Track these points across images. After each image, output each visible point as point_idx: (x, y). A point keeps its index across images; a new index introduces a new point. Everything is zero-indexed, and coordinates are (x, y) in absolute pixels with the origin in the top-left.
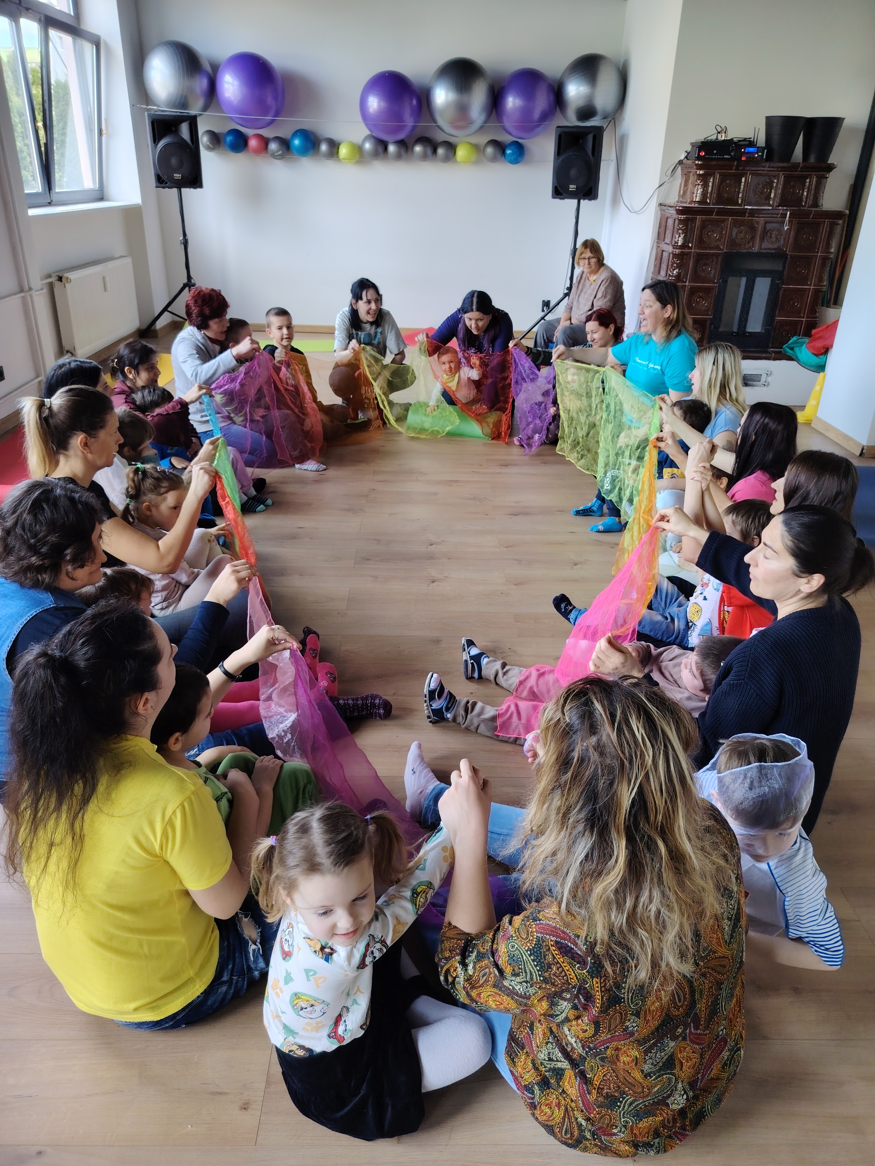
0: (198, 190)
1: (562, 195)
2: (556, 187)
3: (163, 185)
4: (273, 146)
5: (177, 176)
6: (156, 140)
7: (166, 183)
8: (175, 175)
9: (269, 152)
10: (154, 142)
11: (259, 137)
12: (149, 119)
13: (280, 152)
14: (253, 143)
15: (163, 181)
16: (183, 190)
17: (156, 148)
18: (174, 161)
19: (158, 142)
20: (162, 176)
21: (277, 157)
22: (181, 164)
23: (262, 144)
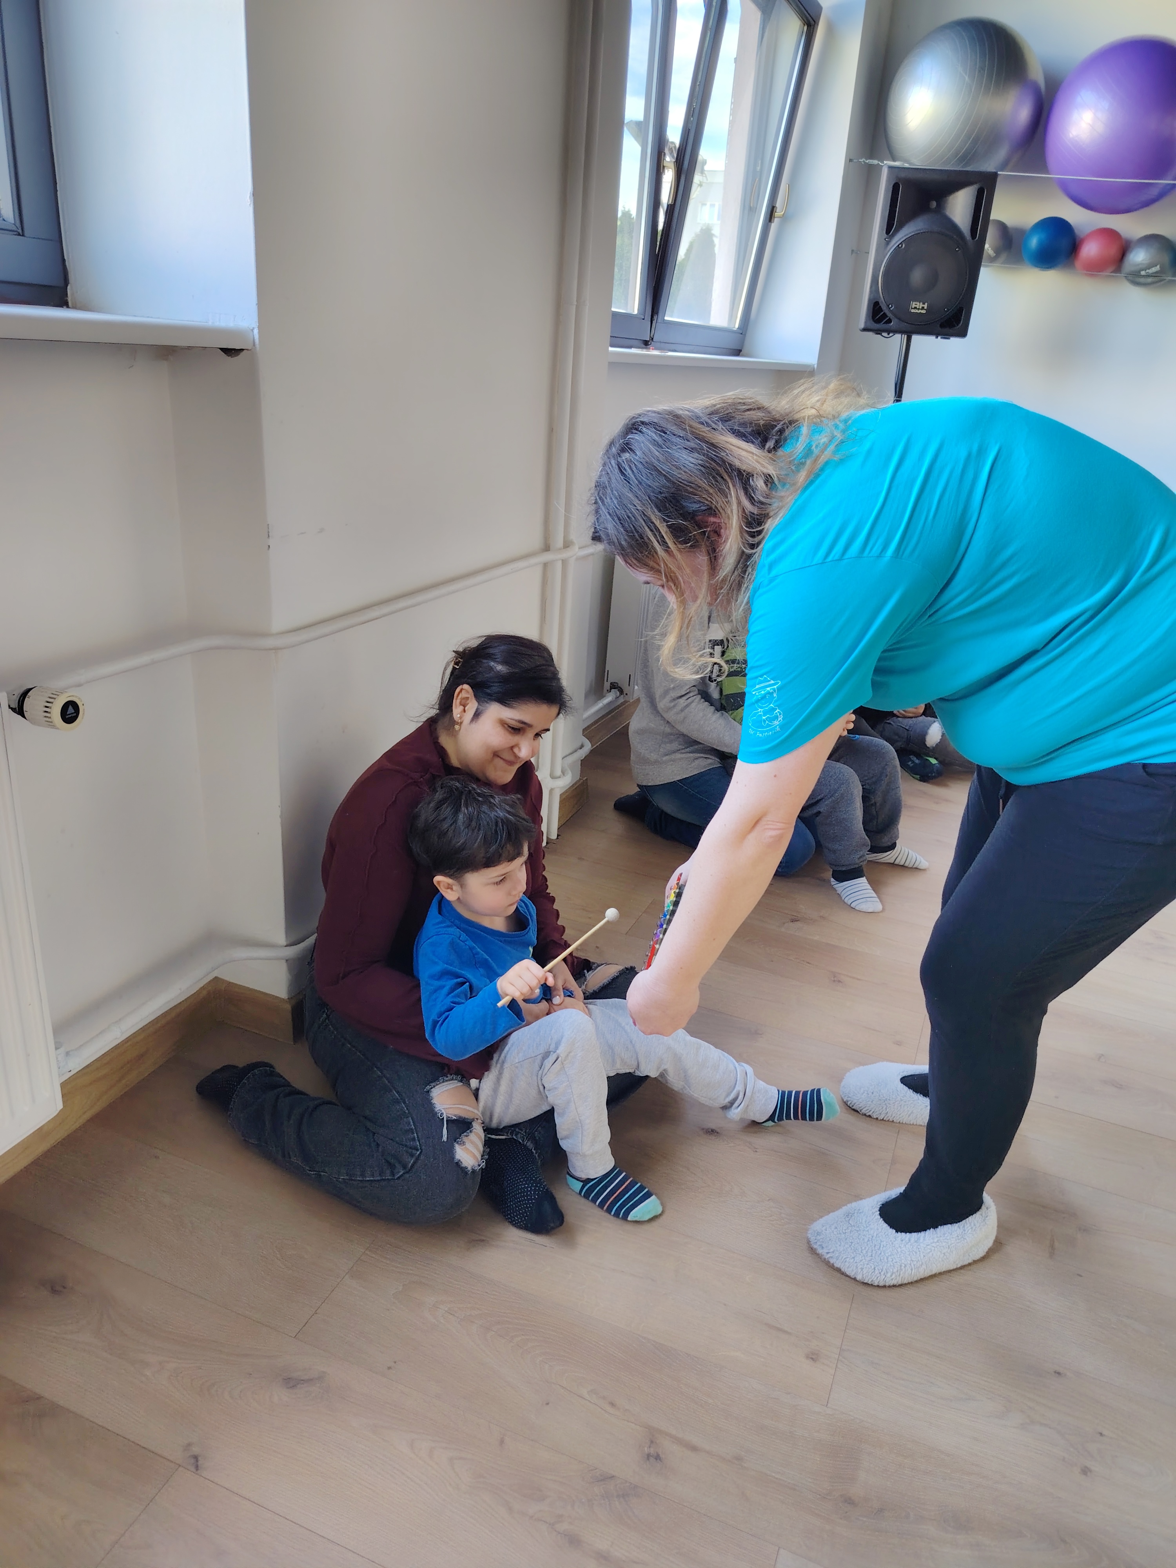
0: (954, 340)
3: (881, 326)
4: (1139, 257)
5: (918, 307)
6: (890, 227)
7: (890, 321)
8: (914, 304)
9: (1127, 268)
10: (888, 232)
11: (1110, 234)
12: (888, 180)
13: (1153, 270)
14: (1090, 250)
15: (885, 315)
16: (915, 338)
17: (888, 243)
18: (917, 276)
19: (897, 230)
20: (884, 308)
21: (1142, 280)
22: (932, 280)
23: (1113, 251)
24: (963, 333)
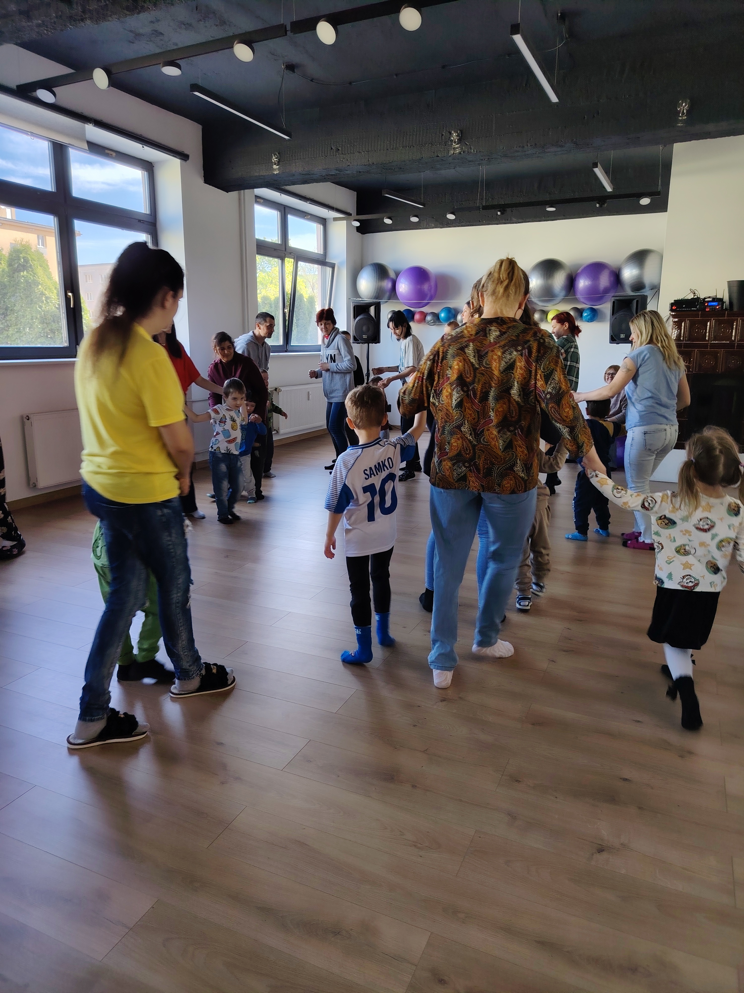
1: (616, 341)
2: (612, 336)
4: (429, 318)
5: (365, 336)
6: (355, 317)
7: (359, 340)
8: (363, 336)
9: (426, 322)
11: (422, 313)
12: (353, 305)
13: (433, 321)
14: (417, 317)
15: (357, 339)
16: (370, 344)
17: (354, 321)
18: (364, 328)
19: (356, 318)
20: (356, 337)
21: (431, 324)
22: (368, 330)
23: (423, 317)
24: (379, 342)
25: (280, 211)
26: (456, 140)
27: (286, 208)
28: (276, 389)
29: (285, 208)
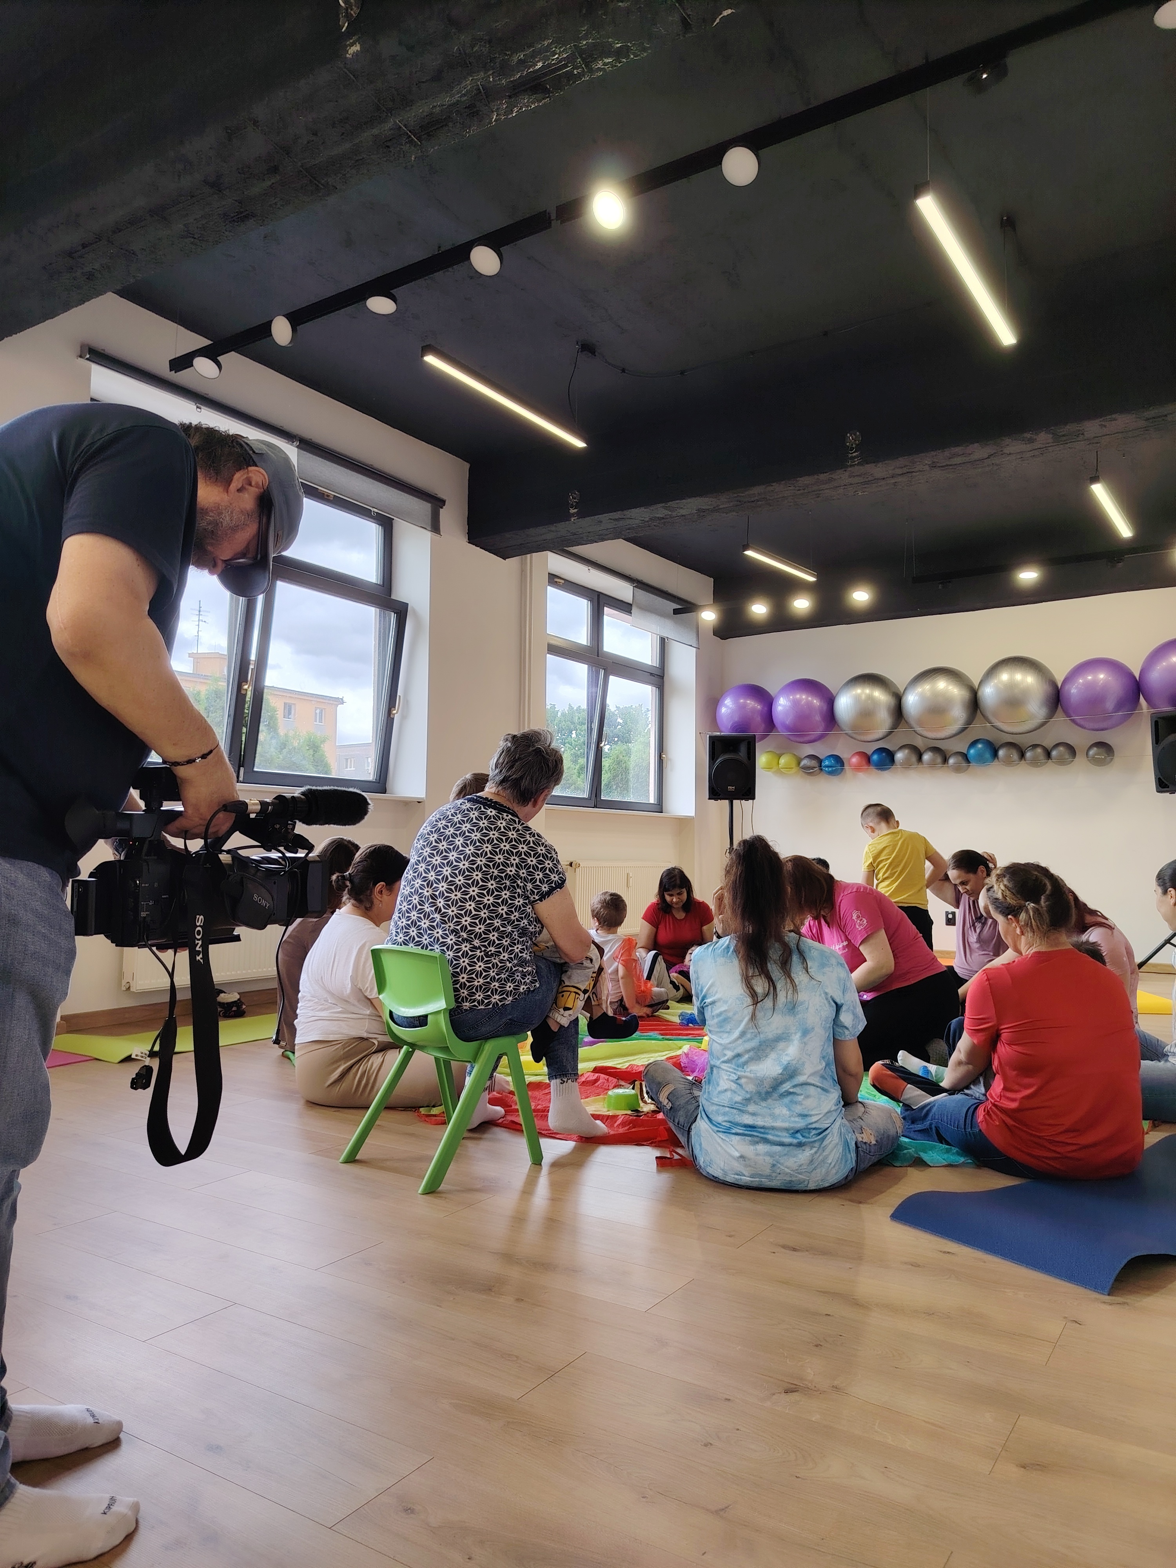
0: (751, 801)
1: (1168, 787)
2: (1159, 779)
3: (716, 797)
6: (711, 761)
8: (728, 788)
15: (716, 793)
16: (734, 801)
17: (712, 764)
18: (730, 776)
24: (753, 798)
25: (591, 600)
26: (854, 446)
27: (601, 595)
28: (571, 865)
29: (598, 596)
